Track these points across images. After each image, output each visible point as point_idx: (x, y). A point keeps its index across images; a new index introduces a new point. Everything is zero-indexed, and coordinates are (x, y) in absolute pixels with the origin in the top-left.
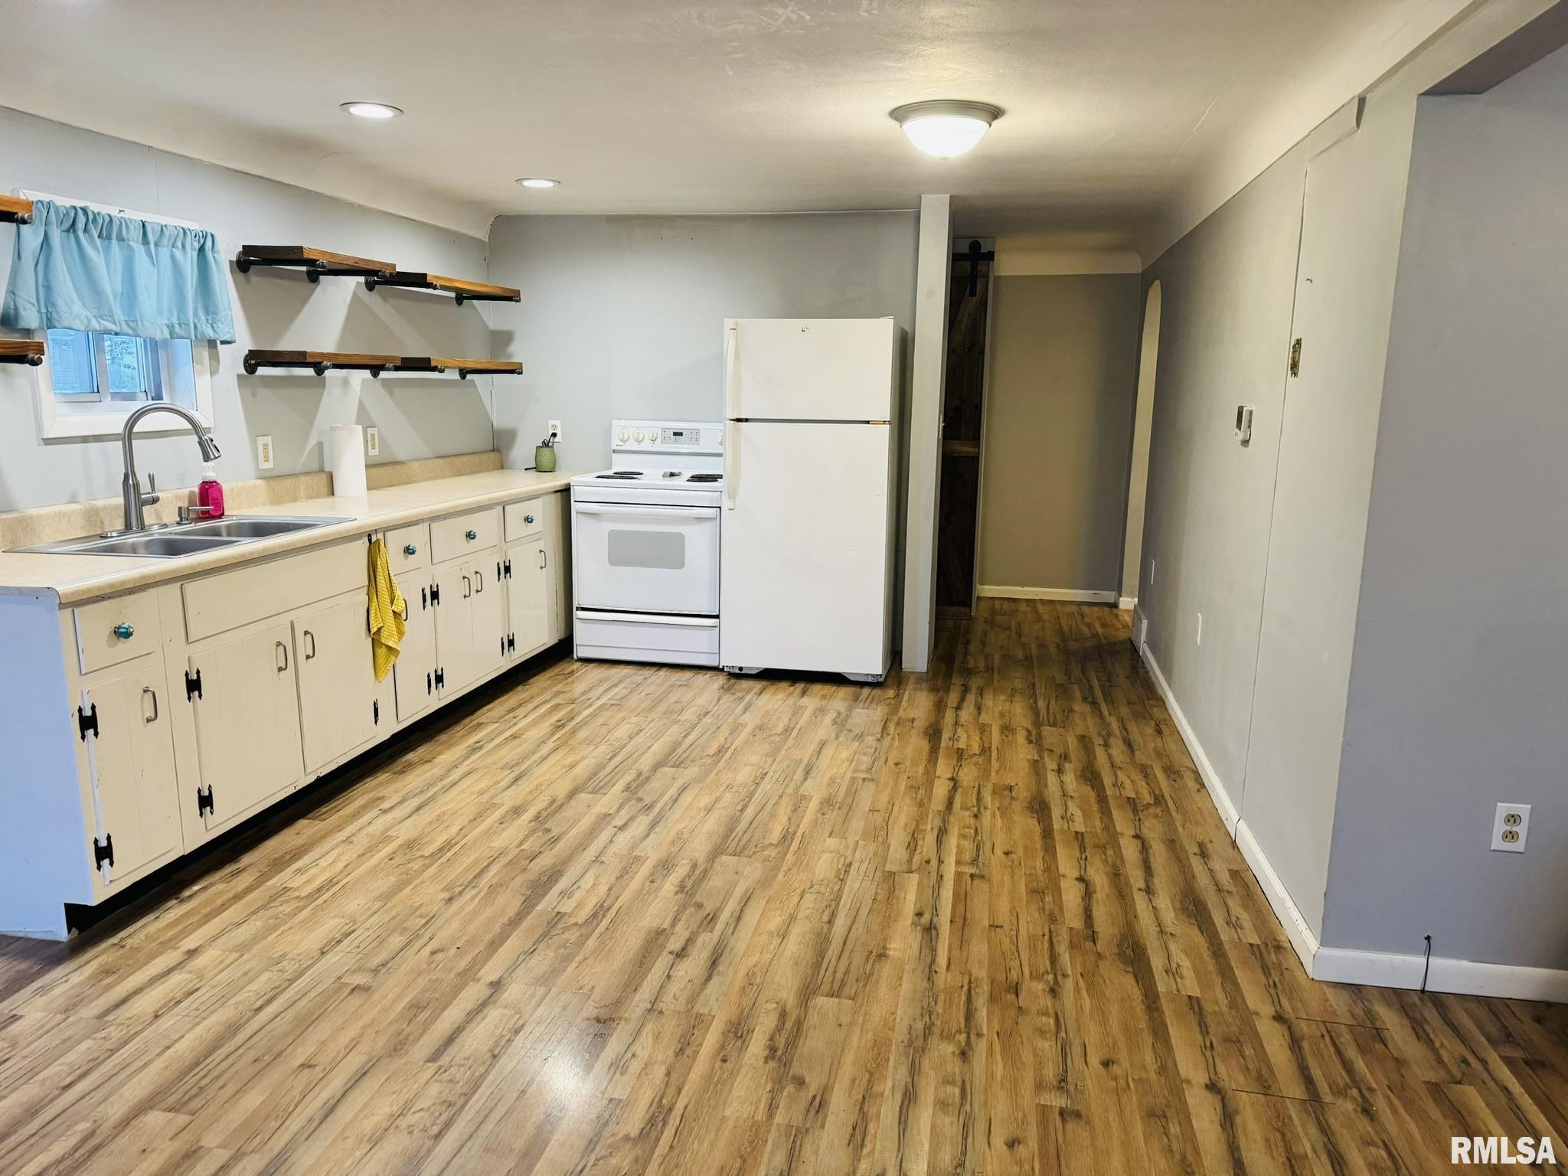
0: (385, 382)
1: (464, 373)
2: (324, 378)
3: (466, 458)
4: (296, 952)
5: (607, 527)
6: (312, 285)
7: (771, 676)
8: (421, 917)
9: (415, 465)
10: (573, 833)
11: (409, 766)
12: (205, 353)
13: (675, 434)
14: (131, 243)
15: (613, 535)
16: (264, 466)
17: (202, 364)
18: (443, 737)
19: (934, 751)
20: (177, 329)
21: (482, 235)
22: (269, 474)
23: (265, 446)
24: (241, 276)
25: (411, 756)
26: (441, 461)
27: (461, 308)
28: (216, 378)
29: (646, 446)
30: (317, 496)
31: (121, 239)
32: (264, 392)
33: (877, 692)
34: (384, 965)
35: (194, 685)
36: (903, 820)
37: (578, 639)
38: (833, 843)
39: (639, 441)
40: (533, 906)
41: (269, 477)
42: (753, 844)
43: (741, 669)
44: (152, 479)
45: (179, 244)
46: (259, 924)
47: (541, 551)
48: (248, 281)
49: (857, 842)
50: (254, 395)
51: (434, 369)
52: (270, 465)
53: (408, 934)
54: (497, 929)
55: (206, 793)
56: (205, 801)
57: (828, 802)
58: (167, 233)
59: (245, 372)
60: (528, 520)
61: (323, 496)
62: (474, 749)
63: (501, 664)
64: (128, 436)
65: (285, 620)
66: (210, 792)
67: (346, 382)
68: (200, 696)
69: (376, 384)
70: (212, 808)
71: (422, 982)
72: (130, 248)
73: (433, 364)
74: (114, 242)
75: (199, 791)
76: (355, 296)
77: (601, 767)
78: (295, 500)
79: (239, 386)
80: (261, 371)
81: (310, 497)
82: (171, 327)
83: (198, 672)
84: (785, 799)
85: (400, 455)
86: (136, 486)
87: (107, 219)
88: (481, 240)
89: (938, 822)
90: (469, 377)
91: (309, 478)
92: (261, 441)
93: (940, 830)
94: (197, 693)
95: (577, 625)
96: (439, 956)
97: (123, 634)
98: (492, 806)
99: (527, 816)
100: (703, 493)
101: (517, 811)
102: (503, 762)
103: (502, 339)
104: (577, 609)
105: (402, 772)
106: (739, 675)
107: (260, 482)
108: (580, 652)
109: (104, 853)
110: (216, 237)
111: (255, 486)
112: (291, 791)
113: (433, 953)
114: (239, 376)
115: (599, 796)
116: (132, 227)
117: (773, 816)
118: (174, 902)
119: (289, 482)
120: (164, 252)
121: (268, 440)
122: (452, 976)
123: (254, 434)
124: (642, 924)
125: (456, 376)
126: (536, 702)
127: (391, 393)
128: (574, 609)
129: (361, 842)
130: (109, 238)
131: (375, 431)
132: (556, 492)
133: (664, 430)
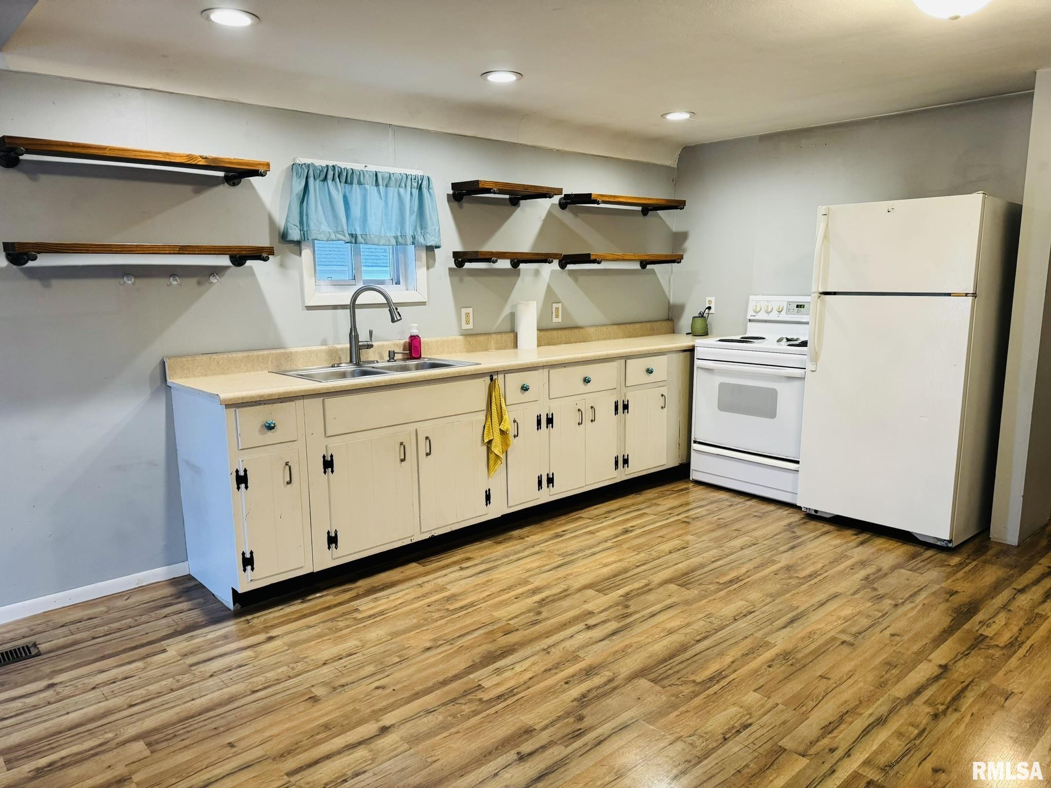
0: (571, 272)
1: (644, 264)
2: (519, 270)
3: (638, 326)
4: (313, 658)
5: (719, 379)
6: (513, 207)
7: (841, 523)
8: (399, 656)
9: (592, 330)
10: (552, 621)
11: (510, 538)
12: (423, 254)
13: (797, 306)
14: (366, 186)
15: (722, 385)
16: (465, 326)
17: (421, 261)
18: (548, 523)
19: (948, 632)
20: (400, 239)
21: (672, 162)
22: (470, 332)
23: (467, 314)
24: (456, 204)
25: (516, 533)
26: (615, 327)
27: (647, 218)
28: (431, 270)
29: (774, 316)
30: (505, 348)
31: (360, 183)
32: (468, 280)
33: (942, 556)
34: (343, 686)
35: (328, 464)
36: (847, 695)
37: (693, 466)
38: (752, 698)
39: (768, 313)
40: (470, 673)
41: (467, 335)
42: (678, 675)
43: (816, 511)
44: (371, 333)
45: (403, 185)
46: (319, 630)
47: (662, 395)
48: (461, 207)
49: (777, 704)
50: (461, 281)
51: (594, 261)
52: (470, 326)
53: (380, 667)
54: (430, 684)
55: (333, 535)
56: (332, 540)
57: (785, 655)
58: (393, 178)
59: (455, 267)
60: (649, 371)
61: (510, 349)
62: (557, 536)
63: (610, 476)
64: (353, 306)
65: (412, 427)
66: (336, 535)
67: (537, 273)
68: (332, 471)
69: (564, 275)
70: (336, 545)
71: (349, 708)
72: (366, 189)
73: (592, 258)
74: (355, 186)
75: (328, 533)
76: (550, 214)
77: (626, 570)
78: (487, 350)
79: (450, 275)
80: (468, 265)
81: (499, 349)
82: (396, 238)
83: (332, 456)
84: (748, 640)
85: (580, 322)
86: (357, 336)
87: (350, 172)
88: (669, 167)
89: (884, 710)
90: (649, 267)
91: (499, 336)
92: (464, 311)
93: (878, 719)
94: (330, 469)
95: (693, 454)
96: (379, 691)
97: (270, 427)
98: (525, 582)
99: (537, 598)
100: (796, 356)
101: (534, 592)
102: (562, 551)
103: (680, 238)
104: (695, 442)
105: (500, 542)
106: (814, 517)
107: (461, 337)
108: (694, 476)
109: (248, 562)
110: (432, 179)
111: (455, 340)
112: (407, 542)
113: (377, 688)
114: (450, 269)
115: (601, 595)
116: (367, 176)
117: (721, 654)
118: (300, 601)
119: (482, 338)
120: (392, 191)
121: (470, 310)
122: (368, 711)
123: (460, 304)
124: (522, 718)
125: (636, 266)
126: (632, 508)
127: (576, 280)
128: (692, 442)
129: (428, 588)
130: (351, 183)
131: (560, 306)
132: (685, 351)
133: (789, 303)
